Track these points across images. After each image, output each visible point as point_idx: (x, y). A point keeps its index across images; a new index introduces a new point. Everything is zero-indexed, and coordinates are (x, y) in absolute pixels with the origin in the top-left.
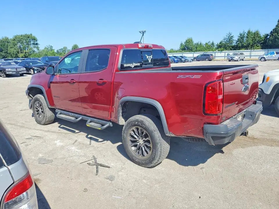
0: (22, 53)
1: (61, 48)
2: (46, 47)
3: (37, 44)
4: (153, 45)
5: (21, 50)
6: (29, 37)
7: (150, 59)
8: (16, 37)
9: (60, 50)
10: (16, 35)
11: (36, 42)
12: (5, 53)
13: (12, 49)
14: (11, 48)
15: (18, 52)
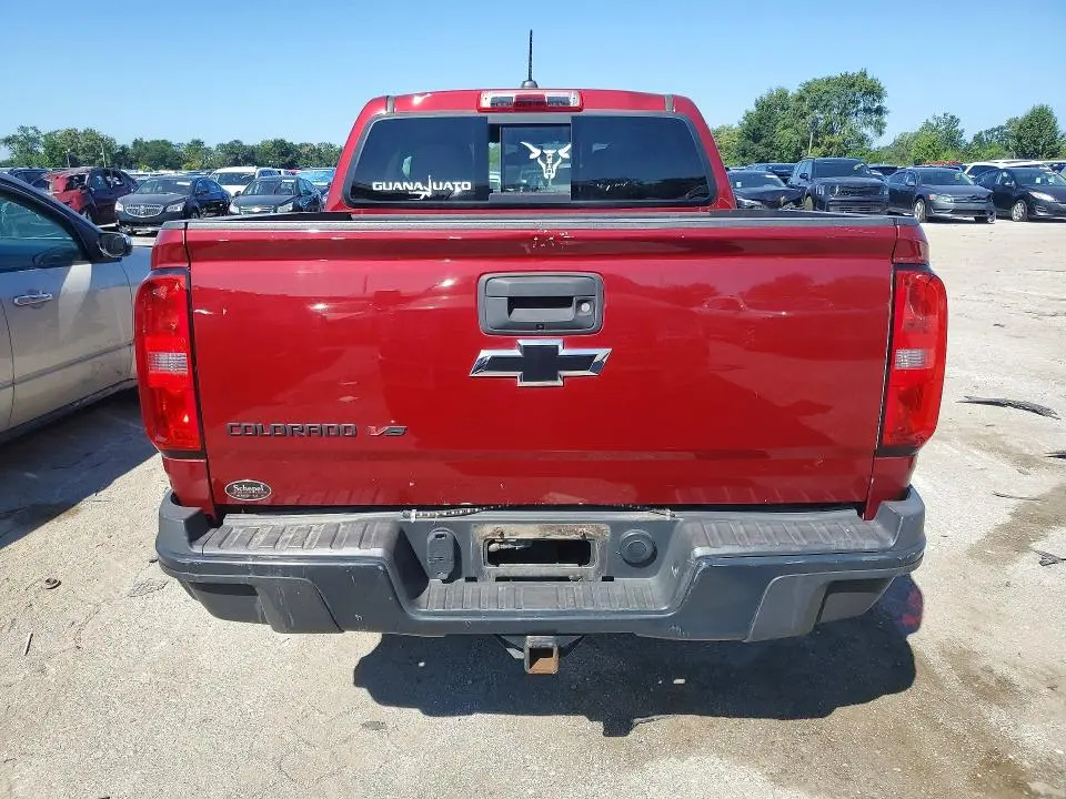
0: (818, 145)
1: (996, 127)
2: (931, 121)
3: (879, 111)
4: (583, 94)
5: (816, 136)
6: (853, 85)
7: (550, 161)
8: (808, 88)
9: (987, 132)
10: (809, 80)
11: (877, 104)
12: (767, 146)
13: (788, 133)
14: (785, 127)
15: (805, 143)
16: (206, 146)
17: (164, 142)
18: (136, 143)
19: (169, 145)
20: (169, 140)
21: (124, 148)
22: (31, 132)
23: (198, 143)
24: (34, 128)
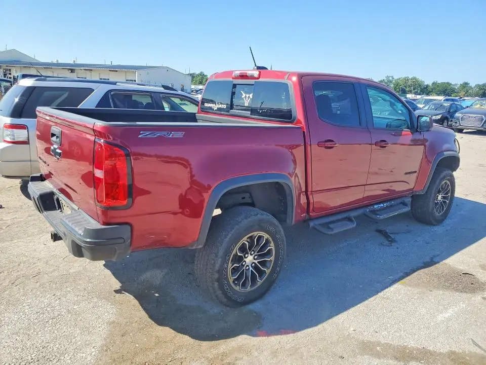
7: (247, 99)
16: (470, 85)
17: (448, 83)
18: (433, 83)
19: (450, 84)
20: (450, 82)
21: (427, 86)
22: (390, 78)
23: (466, 84)
24: (392, 77)
